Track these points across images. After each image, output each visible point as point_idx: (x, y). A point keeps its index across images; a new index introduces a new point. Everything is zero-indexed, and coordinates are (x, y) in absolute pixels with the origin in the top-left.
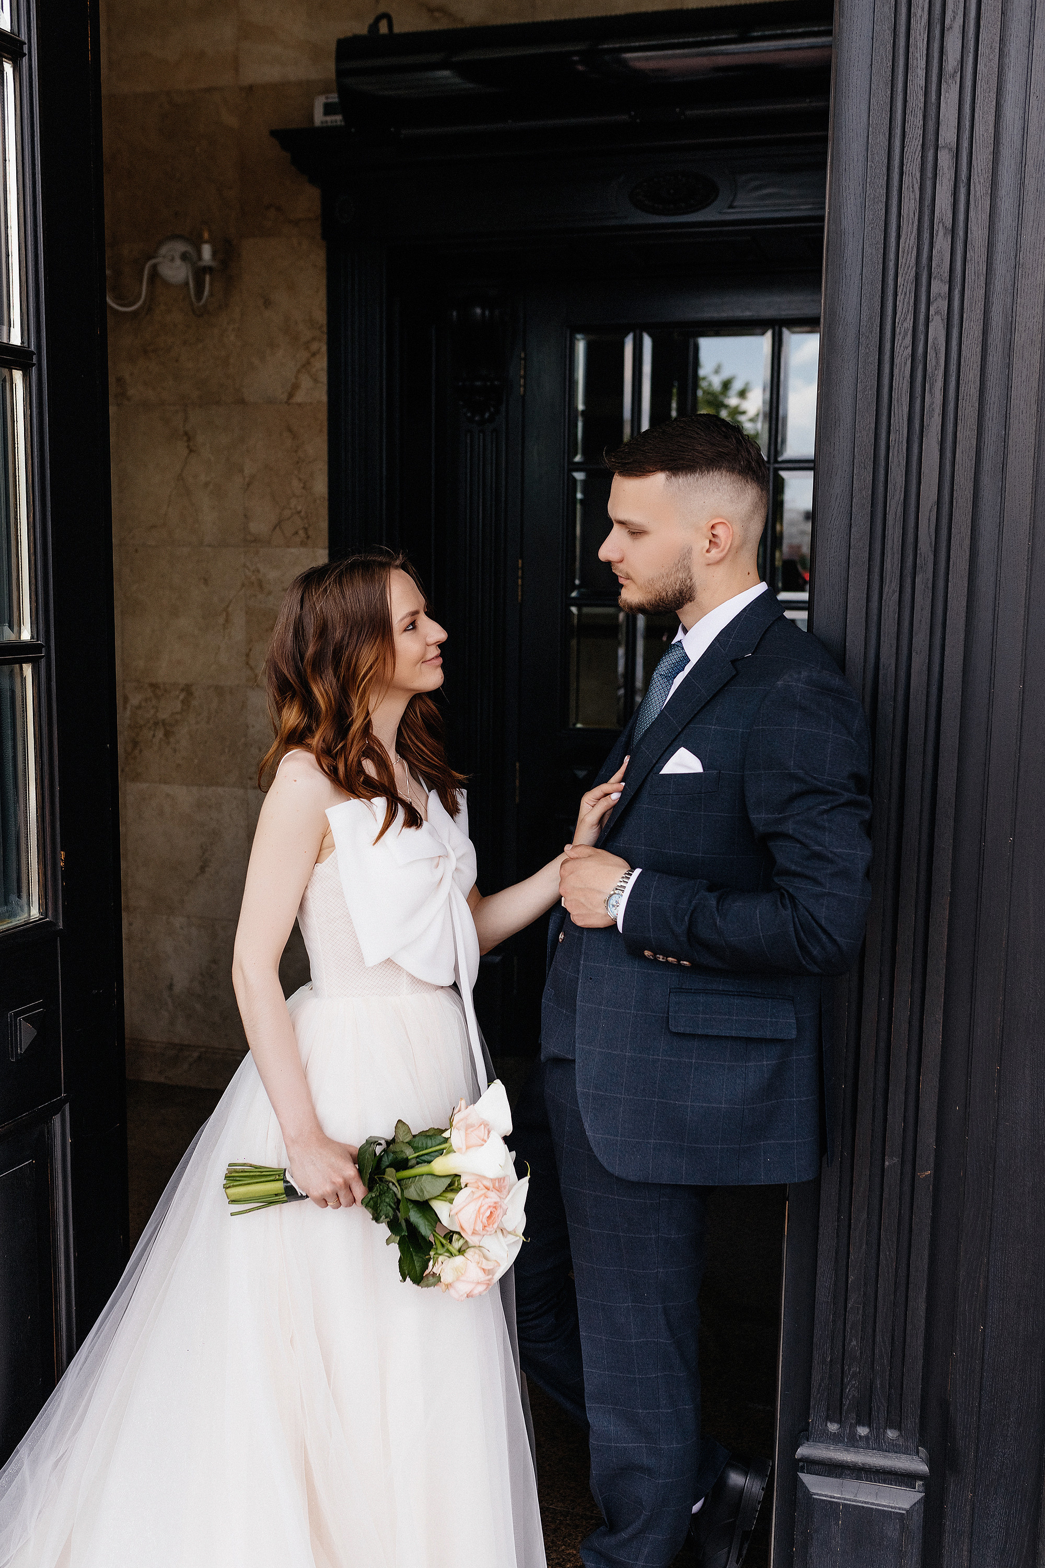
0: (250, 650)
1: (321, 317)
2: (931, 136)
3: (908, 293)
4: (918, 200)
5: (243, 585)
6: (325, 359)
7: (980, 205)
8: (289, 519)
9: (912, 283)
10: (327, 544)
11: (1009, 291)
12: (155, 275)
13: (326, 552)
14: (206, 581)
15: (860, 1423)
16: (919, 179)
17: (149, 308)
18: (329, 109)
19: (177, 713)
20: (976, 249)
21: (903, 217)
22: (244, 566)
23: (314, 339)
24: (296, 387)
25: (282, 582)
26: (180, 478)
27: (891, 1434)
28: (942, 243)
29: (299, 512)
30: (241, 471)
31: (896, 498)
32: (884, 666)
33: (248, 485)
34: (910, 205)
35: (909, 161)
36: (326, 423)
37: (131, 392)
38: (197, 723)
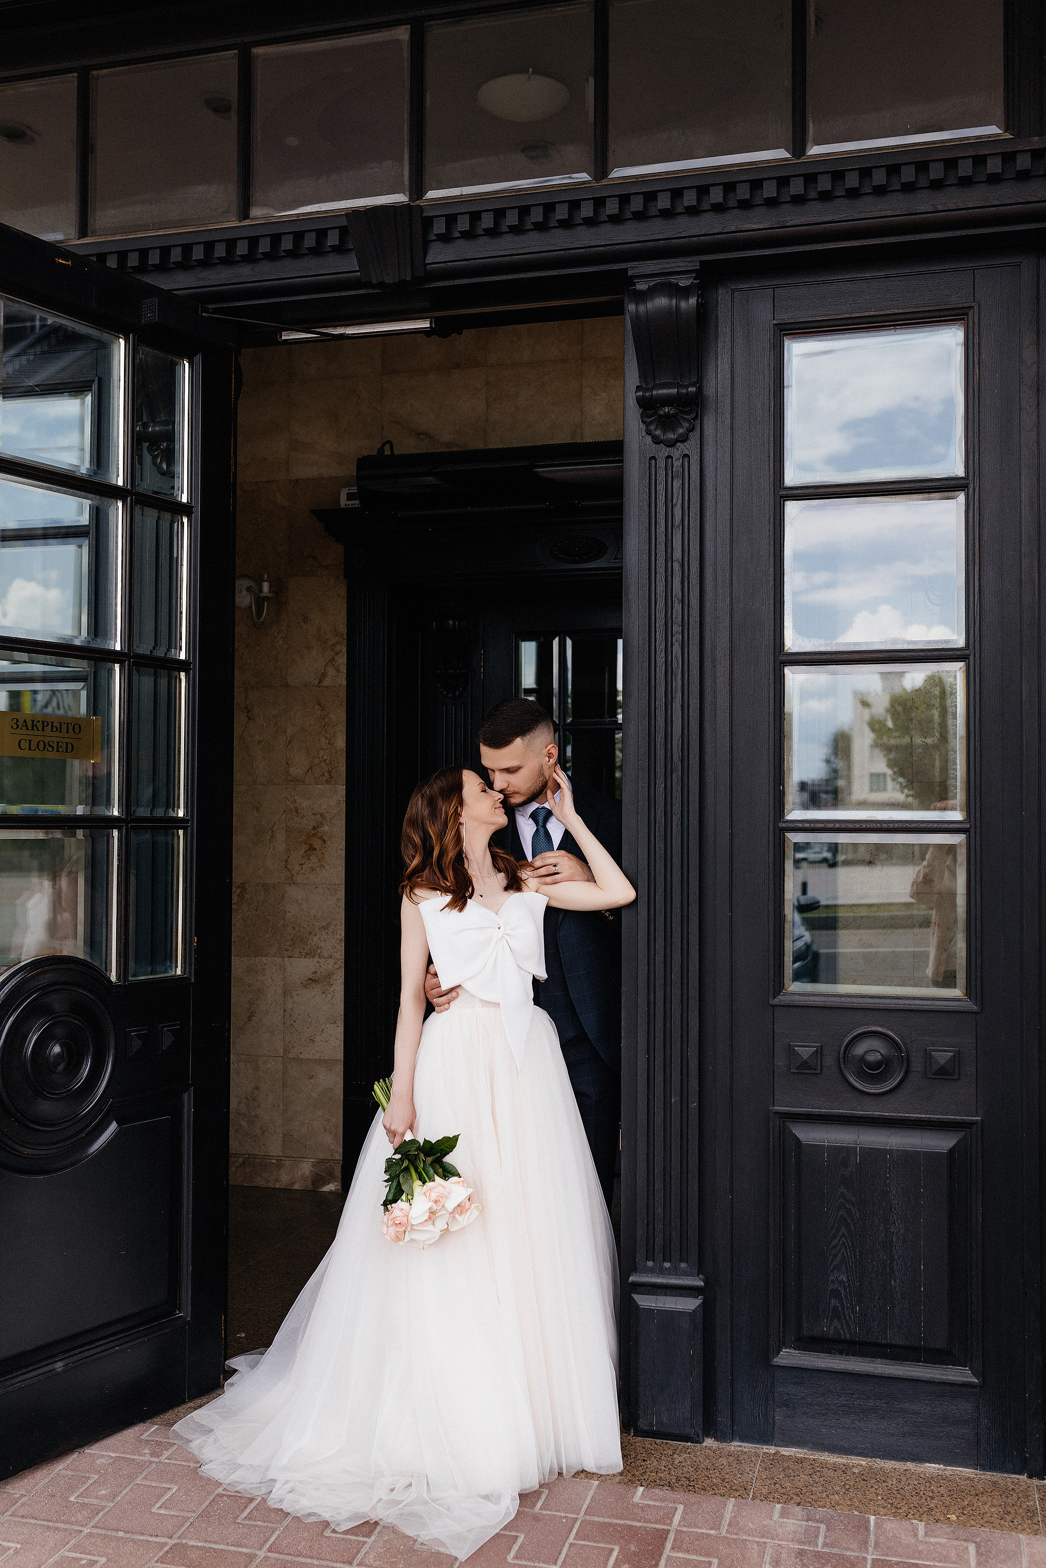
0: (289, 857)
1: (343, 628)
2: (669, 555)
3: (662, 632)
4: (664, 586)
5: (285, 811)
6: (345, 657)
7: (695, 589)
8: (318, 765)
9: (663, 627)
10: (345, 782)
13: (344, 787)
14: (258, 810)
15: (665, 1260)
16: (664, 575)
18: (350, 497)
21: (658, 595)
22: (286, 798)
23: (337, 643)
24: (324, 675)
25: (313, 809)
26: (241, 738)
27: (683, 1265)
28: (677, 607)
29: (325, 760)
30: (285, 732)
31: (661, 734)
32: (658, 822)
33: (290, 742)
34: (661, 588)
35: (659, 568)
36: (345, 700)
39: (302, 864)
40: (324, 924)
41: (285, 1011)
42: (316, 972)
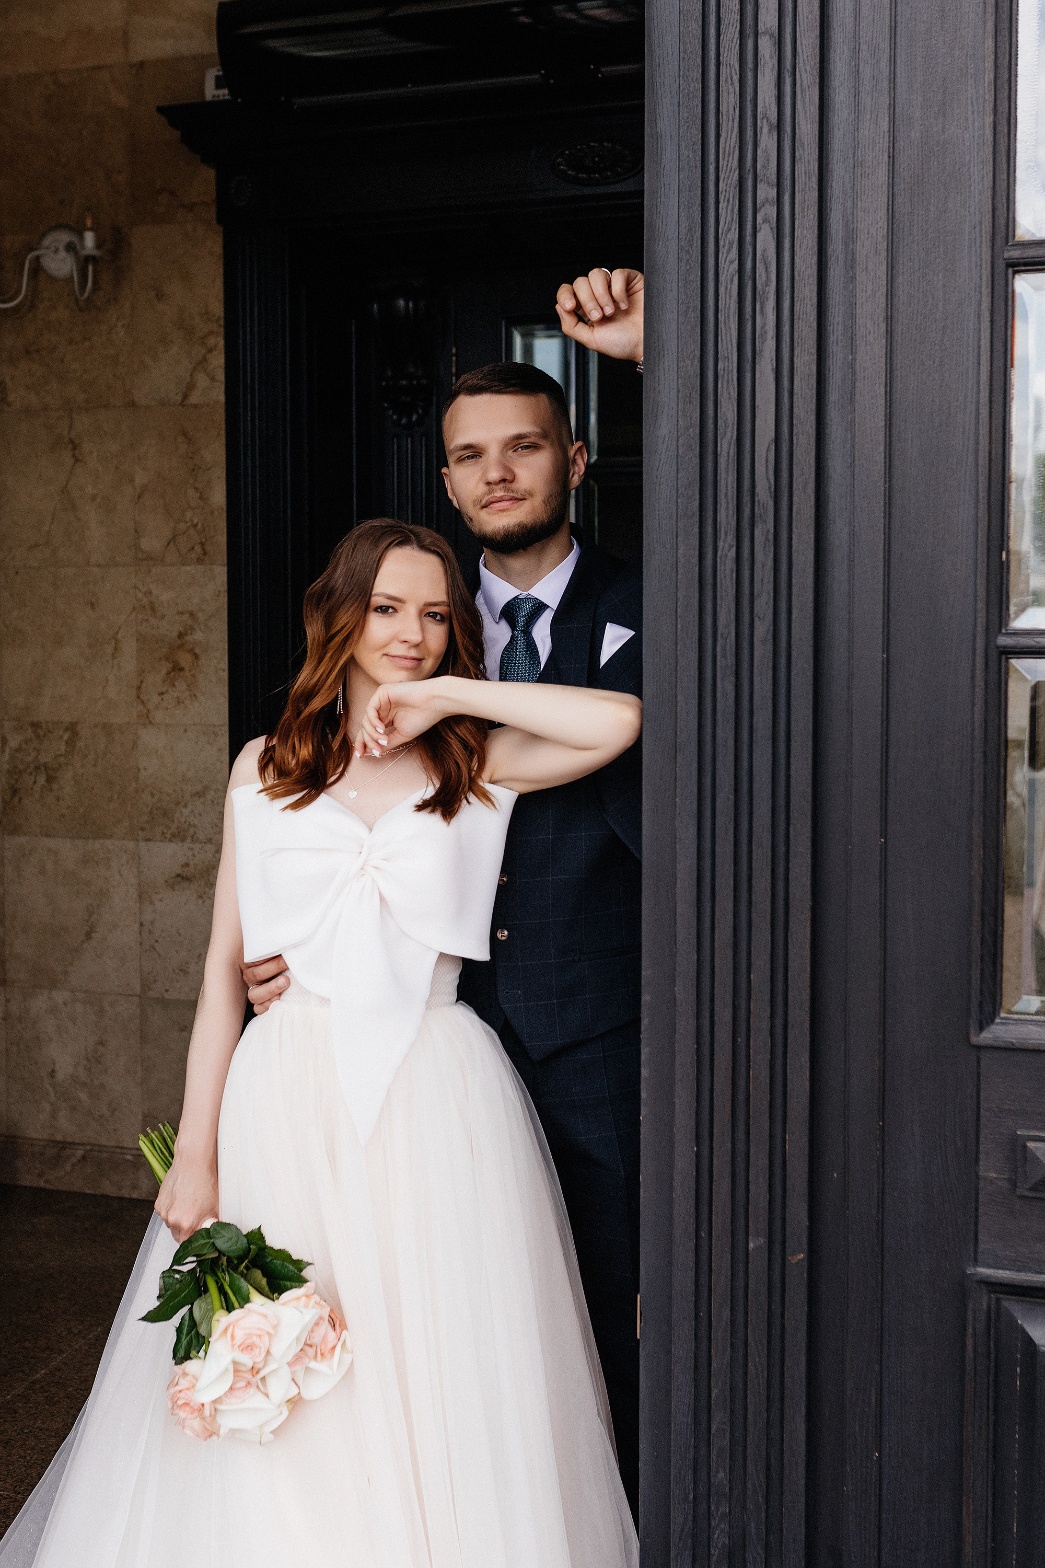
0: (142, 682)
1: (217, 308)
2: (749, 22)
3: (731, 199)
4: (738, 93)
5: (134, 608)
6: (223, 355)
7: (808, 97)
8: (184, 533)
9: (735, 188)
10: (225, 561)
11: (849, 195)
12: (37, 269)
13: (225, 569)
14: (93, 606)
16: (738, 69)
17: (32, 303)
18: (217, 83)
19: (60, 755)
20: (806, 147)
21: (722, 113)
22: (135, 587)
23: (211, 333)
24: (191, 386)
25: (177, 604)
26: (65, 490)
28: (768, 141)
29: (195, 526)
30: (132, 481)
31: (729, 435)
32: (722, 635)
33: (139, 497)
34: (730, 100)
35: (726, 49)
36: (223, 426)
37: (11, 397)
38: (83, 766)
39: (162, 694)
40: (199, 788)
41: (141, 924)
42: (187, 865)
